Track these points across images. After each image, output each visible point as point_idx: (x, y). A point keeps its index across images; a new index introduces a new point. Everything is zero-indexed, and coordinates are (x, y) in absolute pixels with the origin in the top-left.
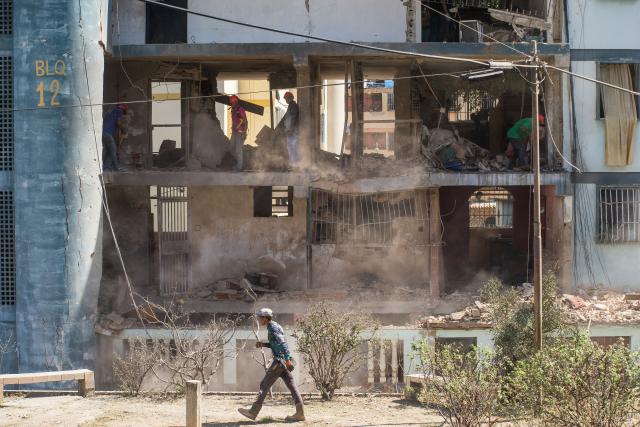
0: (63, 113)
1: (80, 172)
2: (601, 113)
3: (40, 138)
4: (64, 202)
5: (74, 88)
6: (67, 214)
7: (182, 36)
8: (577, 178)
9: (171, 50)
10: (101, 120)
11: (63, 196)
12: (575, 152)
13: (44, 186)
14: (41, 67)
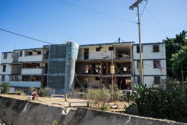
0: (70, 67)
1: (71, 73)
2: (138, 67)
3: (67, 69)
4: (69, 77)
5: (71, 64)
6: (69, 78)
7: (88, 58)
8: (134, 76)
9: (87, 60)
10: (75, 68)
11: (69, 76)
12: (134, 72)
13: (67, 75)
14: (67, 61)
